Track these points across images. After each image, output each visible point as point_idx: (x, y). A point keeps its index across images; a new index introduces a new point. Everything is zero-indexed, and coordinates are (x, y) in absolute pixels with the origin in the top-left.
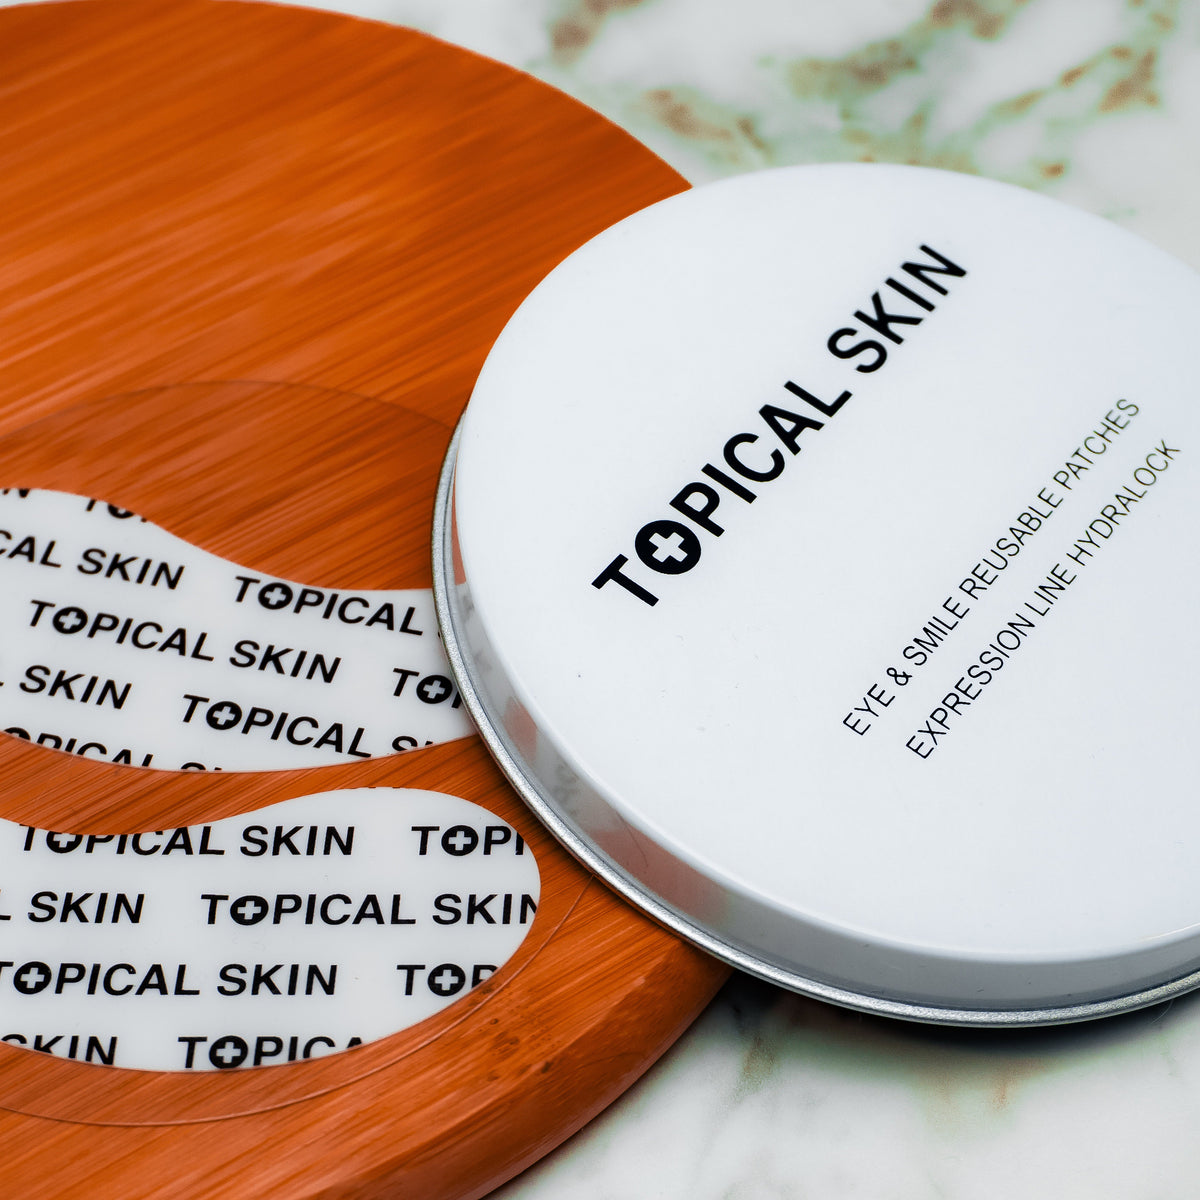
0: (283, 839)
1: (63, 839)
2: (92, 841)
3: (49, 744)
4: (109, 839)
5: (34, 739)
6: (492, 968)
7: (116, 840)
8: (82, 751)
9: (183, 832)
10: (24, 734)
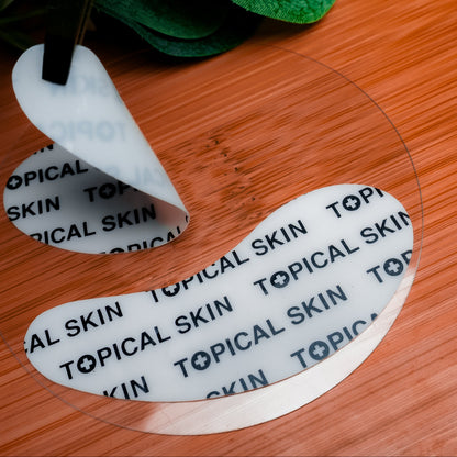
0: (272, 241)
1: (171, 289)
2: (185, 283)
3: (134, 249)
4: (192, 278)
5: (126, 250)
6: (410, 252)
7: (196, 277)
8: (152, 245)
9: (223, 259)
10: (120, 250)
